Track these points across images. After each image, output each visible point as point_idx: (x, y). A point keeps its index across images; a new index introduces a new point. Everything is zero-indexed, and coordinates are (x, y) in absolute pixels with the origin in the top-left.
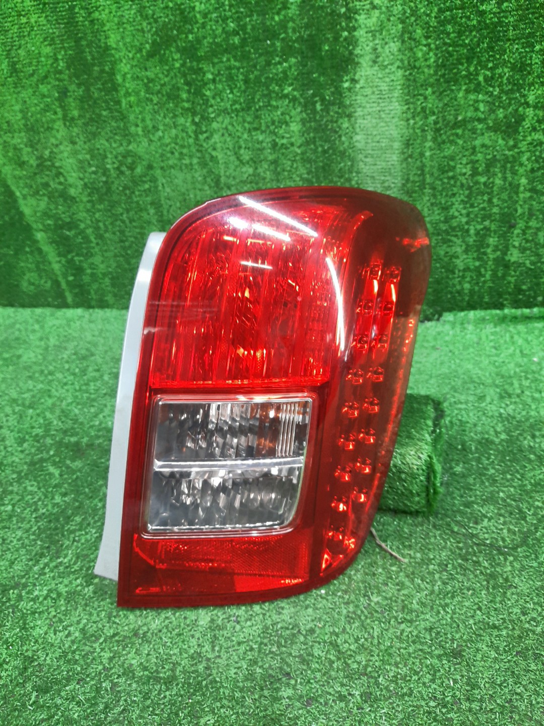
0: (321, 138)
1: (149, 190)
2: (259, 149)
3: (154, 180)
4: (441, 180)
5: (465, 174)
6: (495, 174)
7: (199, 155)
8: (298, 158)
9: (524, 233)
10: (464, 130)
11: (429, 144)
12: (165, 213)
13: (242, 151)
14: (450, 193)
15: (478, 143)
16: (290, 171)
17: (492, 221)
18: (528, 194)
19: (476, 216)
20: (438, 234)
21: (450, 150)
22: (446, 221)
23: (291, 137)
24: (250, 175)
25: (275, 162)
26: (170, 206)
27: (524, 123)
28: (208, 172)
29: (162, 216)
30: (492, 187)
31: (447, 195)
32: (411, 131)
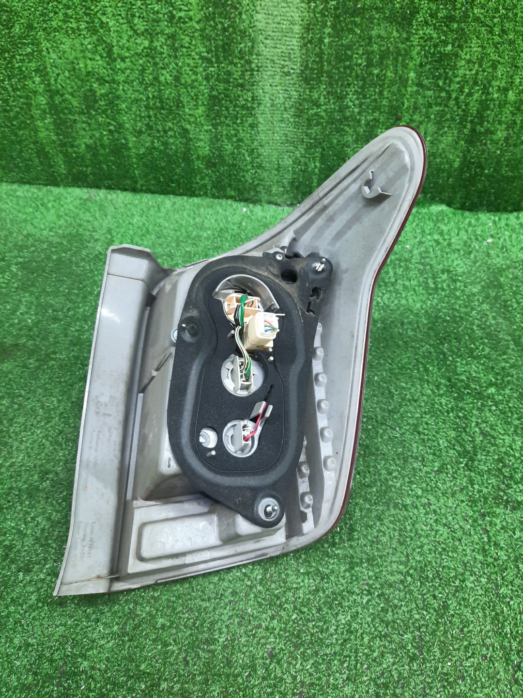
0: (220, 14)
1: (32, 54)
2: (154, 20)
3: (36, 43)
4: (338, 69)
5: (360, 65)
6: (387, 67)
8: (196, 34)
10: (362, 19)
11: (328, 30)
12: (53, 82)
13: (136, 21)
14: (346, 83)
15: (374, 33)
16: (189, 48)
17: (381, 113)
18: (415, 88)
19: (368, 107)
20: (333, 123)
22: (341, 110)
23: (189, 10)
24: (145, 48)
25: (172, 37)
26: (58, 75)
27: (418, 16)
28: (98, 40)
29: (49, 85)
30: (384, 80)
31: (342, 85)
32: (312, 15)
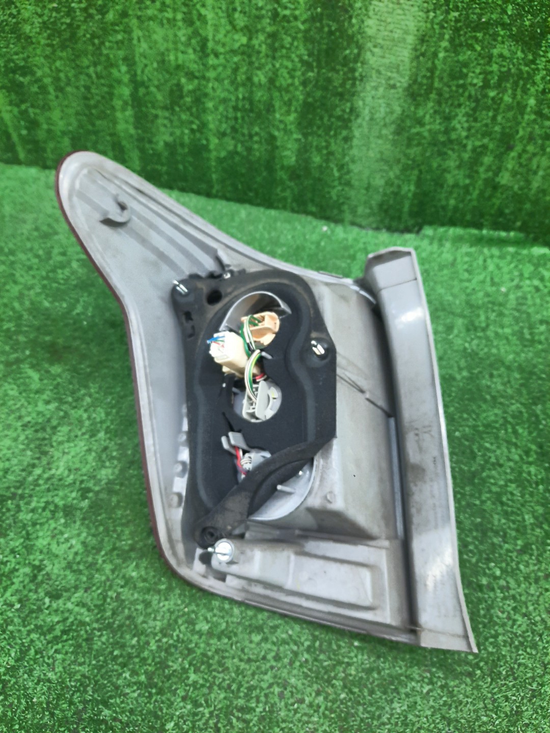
7: (185, 9)
9: (520, 156)
21: (466, 55)
